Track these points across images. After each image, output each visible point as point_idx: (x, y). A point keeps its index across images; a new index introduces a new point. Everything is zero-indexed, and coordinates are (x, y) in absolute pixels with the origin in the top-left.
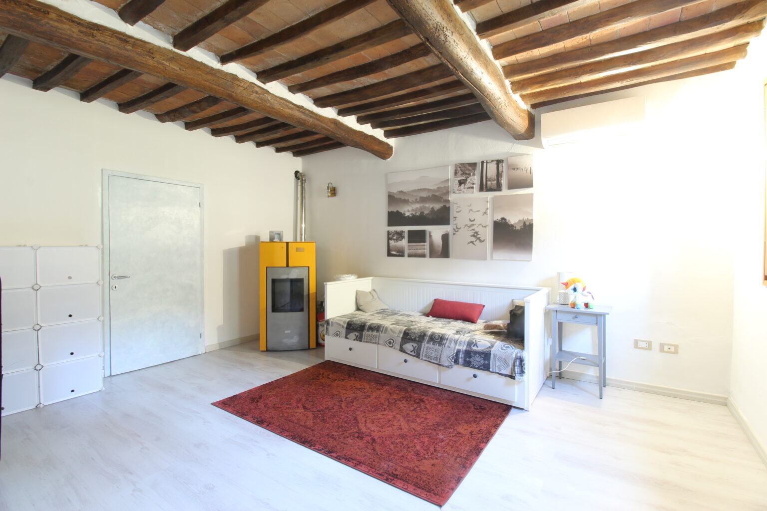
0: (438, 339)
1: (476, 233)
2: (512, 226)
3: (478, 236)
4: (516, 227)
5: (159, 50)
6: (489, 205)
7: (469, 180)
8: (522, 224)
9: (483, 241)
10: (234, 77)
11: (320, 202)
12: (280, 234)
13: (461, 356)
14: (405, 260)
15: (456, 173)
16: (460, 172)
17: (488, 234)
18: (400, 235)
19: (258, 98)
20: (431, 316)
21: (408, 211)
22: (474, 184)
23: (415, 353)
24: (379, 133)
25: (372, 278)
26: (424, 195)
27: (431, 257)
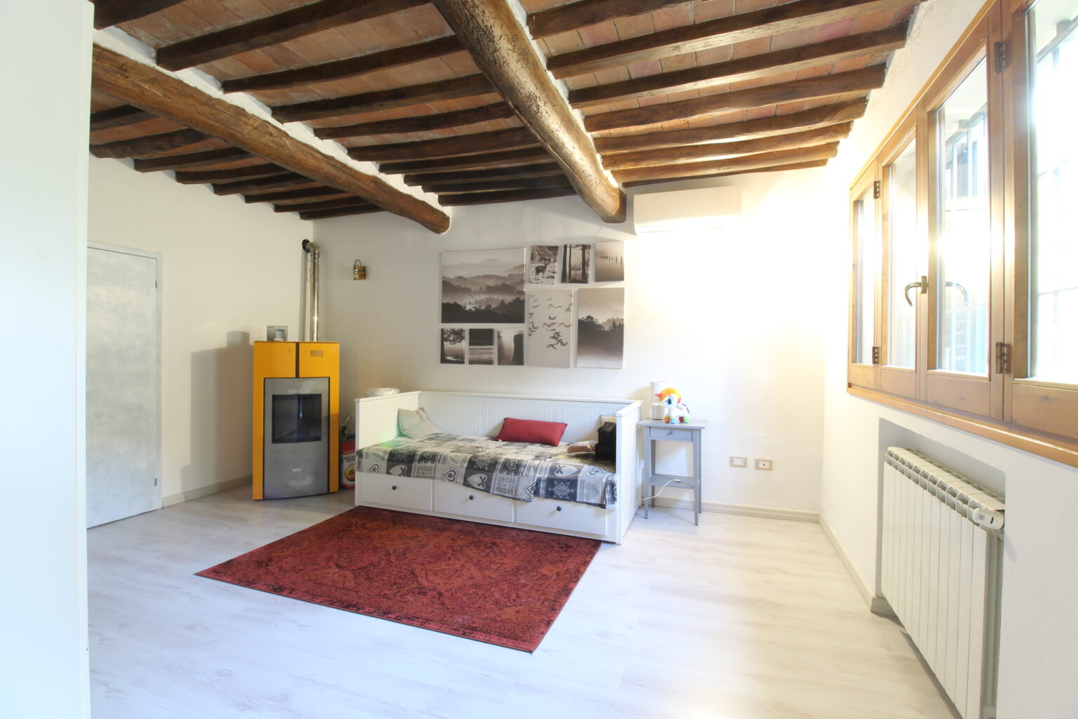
0: (513, 467)
1: (558, 334)
2: (600, 326)
3: (560, 338)
4: (604, 328)
5: (136, 66)
6: (573, 300)
7: (548, 268)
8: (611, 325)
9: (566, 344)
10: (240, 112)
11: (342, 287)
12: (283, 331)
13: (542, 485)
14: (466, 367)
15: (532, 258)
16: (538, 257)
17: (572, 335)
18: (459, 335)
19: (273, 142)
20: (500, 440)
21: (470, 303)
22: (554, 272)
23: (483, 486)
24: (432, 199)
25: (419, 392)
26: (492, 283)
27: (500, 363)
